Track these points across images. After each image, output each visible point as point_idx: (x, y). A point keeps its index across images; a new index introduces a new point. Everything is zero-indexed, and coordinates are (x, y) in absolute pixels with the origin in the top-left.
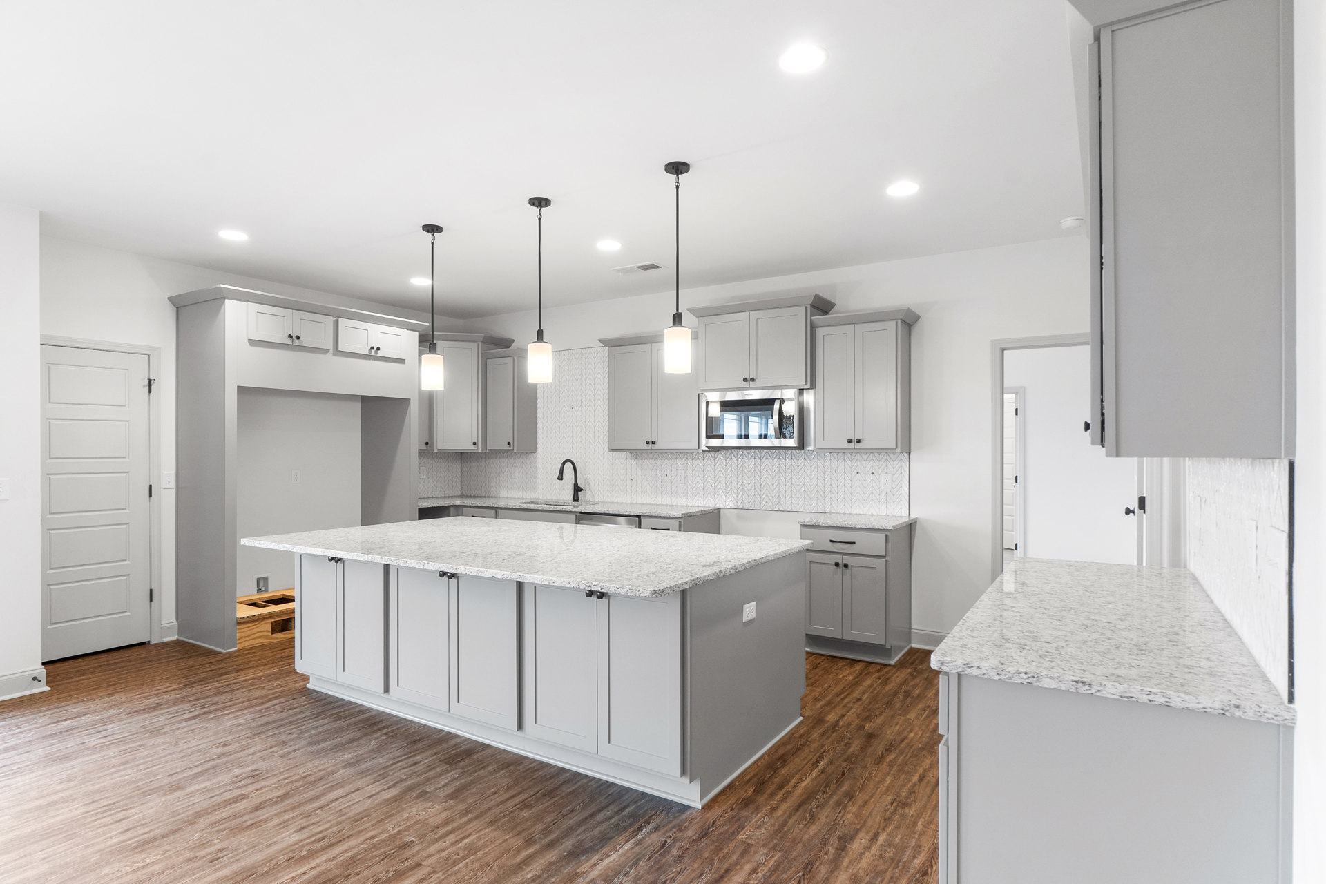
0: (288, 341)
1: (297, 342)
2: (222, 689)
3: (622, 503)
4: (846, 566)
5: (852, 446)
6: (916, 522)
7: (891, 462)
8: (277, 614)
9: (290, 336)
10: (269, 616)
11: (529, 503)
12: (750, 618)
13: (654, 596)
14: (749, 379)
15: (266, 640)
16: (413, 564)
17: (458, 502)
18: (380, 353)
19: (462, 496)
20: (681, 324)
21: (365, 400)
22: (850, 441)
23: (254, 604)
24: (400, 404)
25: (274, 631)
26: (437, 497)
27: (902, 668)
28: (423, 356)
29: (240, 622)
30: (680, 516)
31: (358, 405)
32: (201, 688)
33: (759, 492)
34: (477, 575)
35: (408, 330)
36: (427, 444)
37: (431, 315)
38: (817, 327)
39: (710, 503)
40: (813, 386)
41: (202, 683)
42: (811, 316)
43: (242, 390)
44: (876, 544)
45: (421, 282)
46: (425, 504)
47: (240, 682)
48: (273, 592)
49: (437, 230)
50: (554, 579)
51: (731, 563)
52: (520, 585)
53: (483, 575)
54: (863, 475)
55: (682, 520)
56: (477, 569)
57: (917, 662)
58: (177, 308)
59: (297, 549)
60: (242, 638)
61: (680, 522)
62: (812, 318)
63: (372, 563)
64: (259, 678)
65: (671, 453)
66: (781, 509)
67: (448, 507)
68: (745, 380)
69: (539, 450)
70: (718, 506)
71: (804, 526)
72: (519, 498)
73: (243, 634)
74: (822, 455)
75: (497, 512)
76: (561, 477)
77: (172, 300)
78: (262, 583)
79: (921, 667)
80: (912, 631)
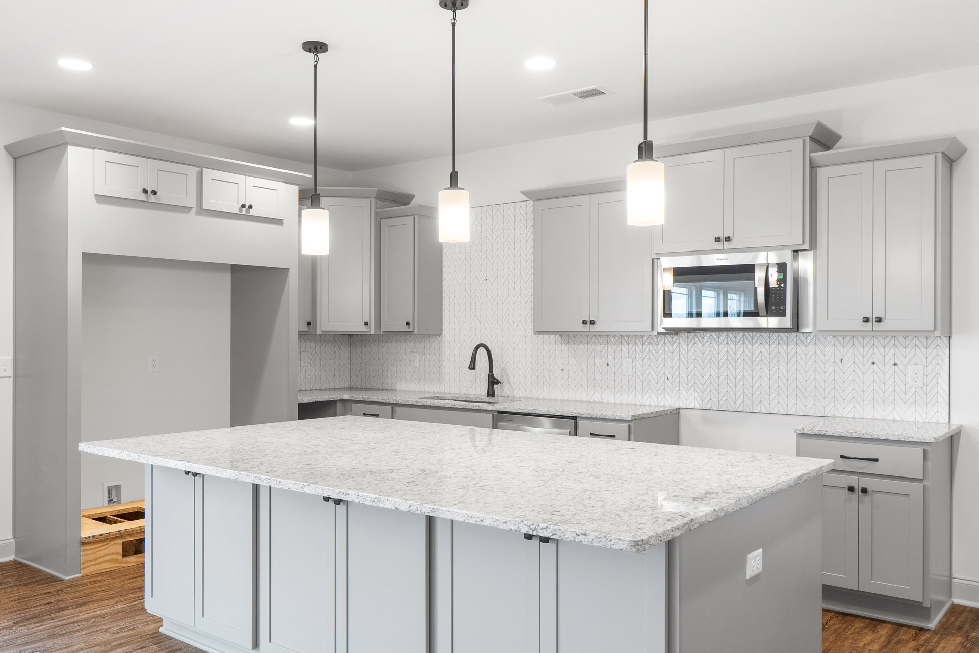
0: (143, 197)
1: (153, 199)
2: (57, 631)
3: (550, 400)
4: (864, 491)
5: (868, 326)
6: (960, 432)
7: (923, 350)
8: (130, 533)
9: (145, 191)
10: (120, 535)
11: (433, 398)
12: (756, 572)
13: (634, 550)
14: (722, 238)
15: (116, 565)
16: (289, 486)
17: (346, 396)
18: (252, 212)
19: (351, 389)
20: (652, 158)
21: (236, 270)
22: (866, 320)
23: (103, 519)
24: (277, 274)
25: (125, 554)
26: (321, 390)
27: (947, 635)
28: (303, 212)
29: (84, 543)
30: (630, 418)
31: (227, 277)
32: (32, 627)
33: (733, 388)
34: (374, 504)
35: (286, 183)
36: (309, 324)
37: (313, 166)
38: (819, 167)
39: (667, 402)
40: (813, 246)
41: (35, 620)
42: (811, 152)
43: (88, 258)
44: (912, 463)
45: (302, 122)
46: (307, 399)
47: (79, 622)
48: (125, 506)
49: (321, 48)
50: (482, 515)
51: (732, 496)
52: (431, 521)
53: (382, 505)
54: (881, 366)
55: (632, 424)
56: (373, 496)
57: (967, 626)
58: (15, 158)
59: (147, 459)
60: (87, 561)
61: (629, 427)
62: (812, 154)
63: (236, 482)
64: (102, 616)
65: (614, 336)
66: (764, 411)
67: (334, 402)
68: (718, 240)
69: (444, 332)
70: (676, 405)
71: (802, 435)
72: (419, 392)
73: (89, 557)
74: (823, 340)
75: (394, 409)
76: (472, 367)
77: (8, 148)
78: (113, 493)
79: (974, 634)
80: (954, 580)
